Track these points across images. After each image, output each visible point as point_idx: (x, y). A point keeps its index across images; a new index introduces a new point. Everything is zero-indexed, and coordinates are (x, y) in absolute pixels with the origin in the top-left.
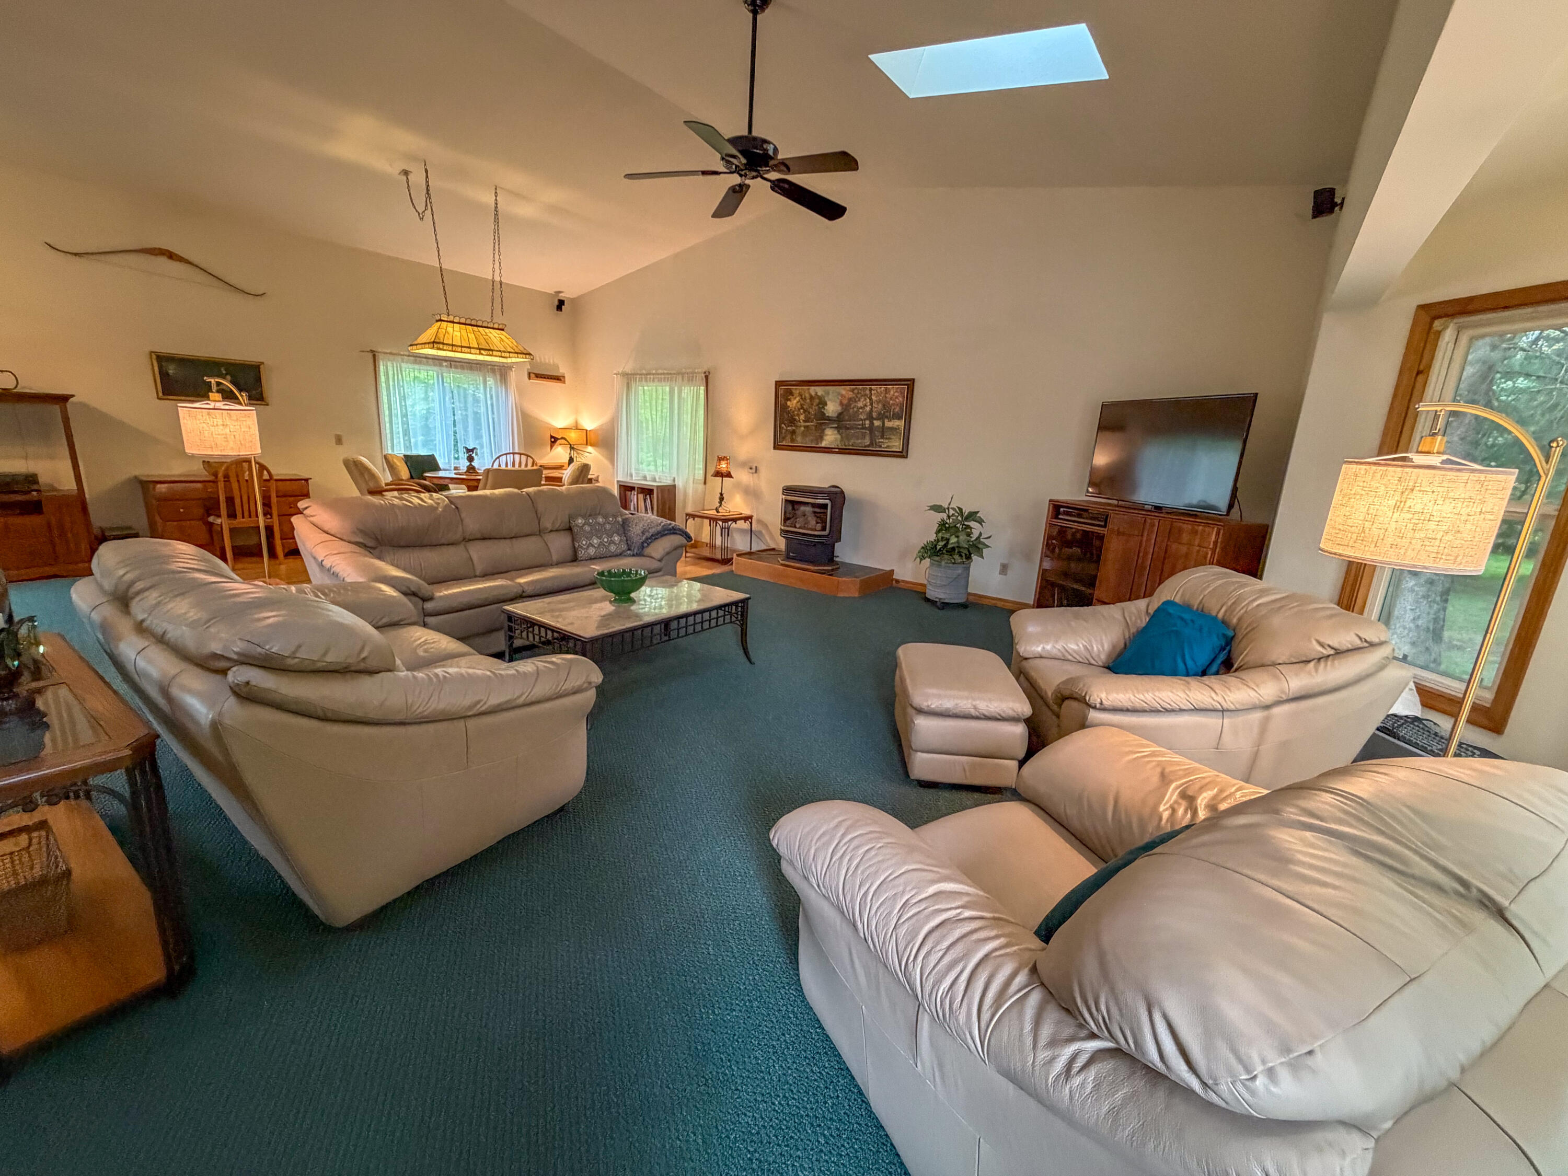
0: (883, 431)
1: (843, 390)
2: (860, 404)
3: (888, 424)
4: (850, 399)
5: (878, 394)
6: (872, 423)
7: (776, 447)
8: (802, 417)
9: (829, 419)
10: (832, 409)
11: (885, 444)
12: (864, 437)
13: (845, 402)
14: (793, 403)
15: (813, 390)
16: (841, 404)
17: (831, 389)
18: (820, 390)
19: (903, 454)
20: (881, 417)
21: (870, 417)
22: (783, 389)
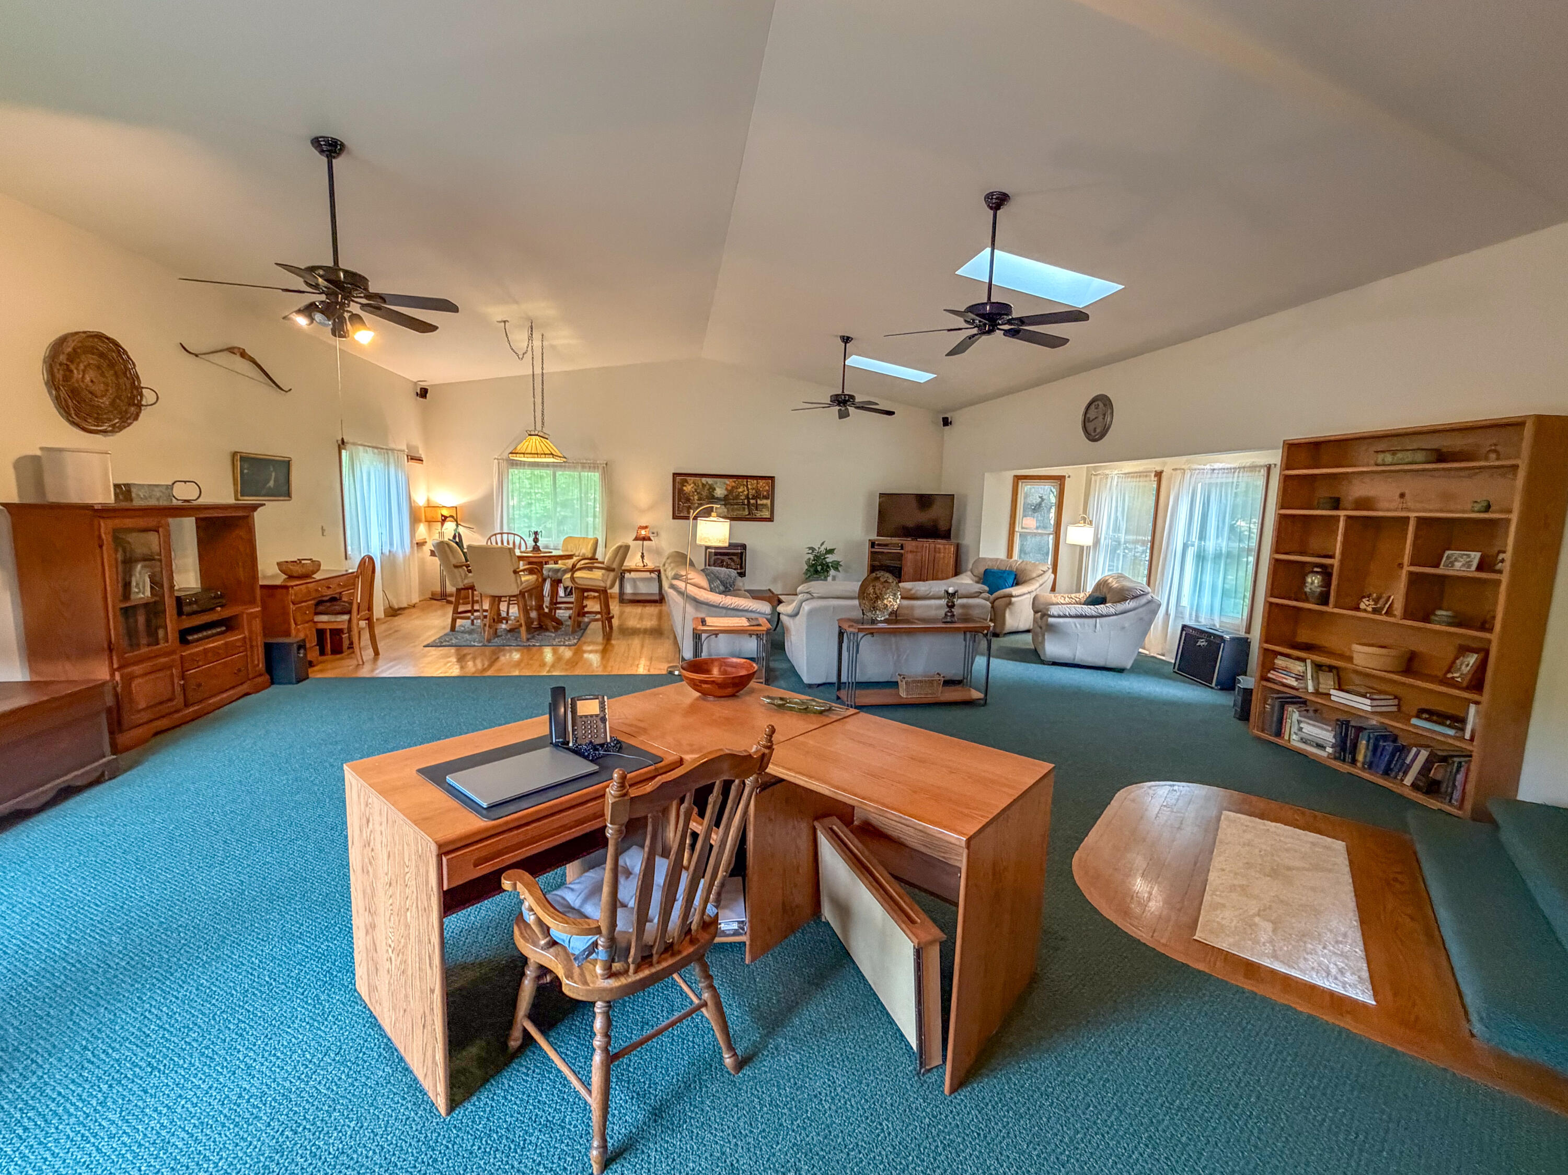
0: (757, 507)
1: (727, 481)
2: (740, 490)
3: (759, 502)
4: (733, 487)
5: (752, 485)
6: (749, 502)
7: (675, 517)
8: (696, 497)
9: (717, 498)
10: (720, 492)
11: (758, 514)
12: (744, 509)
13: (729, 488)
14: (688, 488)
15: (704, 480)
16: (726, 489)
17: (718, 480)
18: (710, 481)
19: (770, 519)
20: (755, 498)
21: (747, 497)
22: (679, 478)
